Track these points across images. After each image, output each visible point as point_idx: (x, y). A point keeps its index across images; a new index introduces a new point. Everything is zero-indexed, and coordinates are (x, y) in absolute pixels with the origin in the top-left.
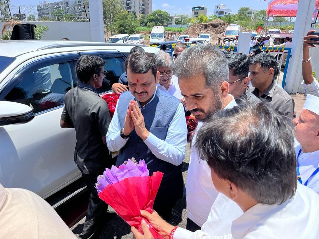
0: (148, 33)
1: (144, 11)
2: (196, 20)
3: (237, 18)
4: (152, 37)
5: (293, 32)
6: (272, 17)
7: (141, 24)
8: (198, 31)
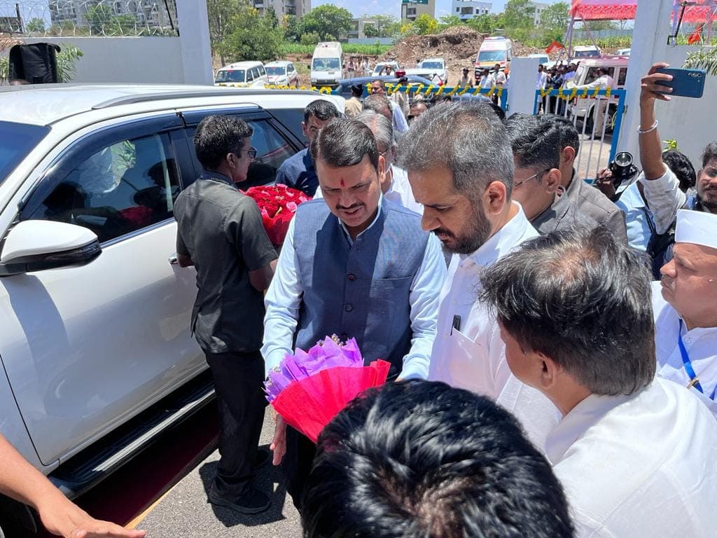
0: (304, 58)
1: (293, 7)
2: (410, 27)
3: (502, 22)
4: (314, 66)
5: (629, 54)
6: (580, 20)
7: (286, 36)
8: (416, 52)
